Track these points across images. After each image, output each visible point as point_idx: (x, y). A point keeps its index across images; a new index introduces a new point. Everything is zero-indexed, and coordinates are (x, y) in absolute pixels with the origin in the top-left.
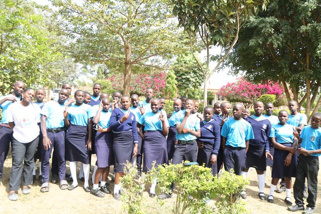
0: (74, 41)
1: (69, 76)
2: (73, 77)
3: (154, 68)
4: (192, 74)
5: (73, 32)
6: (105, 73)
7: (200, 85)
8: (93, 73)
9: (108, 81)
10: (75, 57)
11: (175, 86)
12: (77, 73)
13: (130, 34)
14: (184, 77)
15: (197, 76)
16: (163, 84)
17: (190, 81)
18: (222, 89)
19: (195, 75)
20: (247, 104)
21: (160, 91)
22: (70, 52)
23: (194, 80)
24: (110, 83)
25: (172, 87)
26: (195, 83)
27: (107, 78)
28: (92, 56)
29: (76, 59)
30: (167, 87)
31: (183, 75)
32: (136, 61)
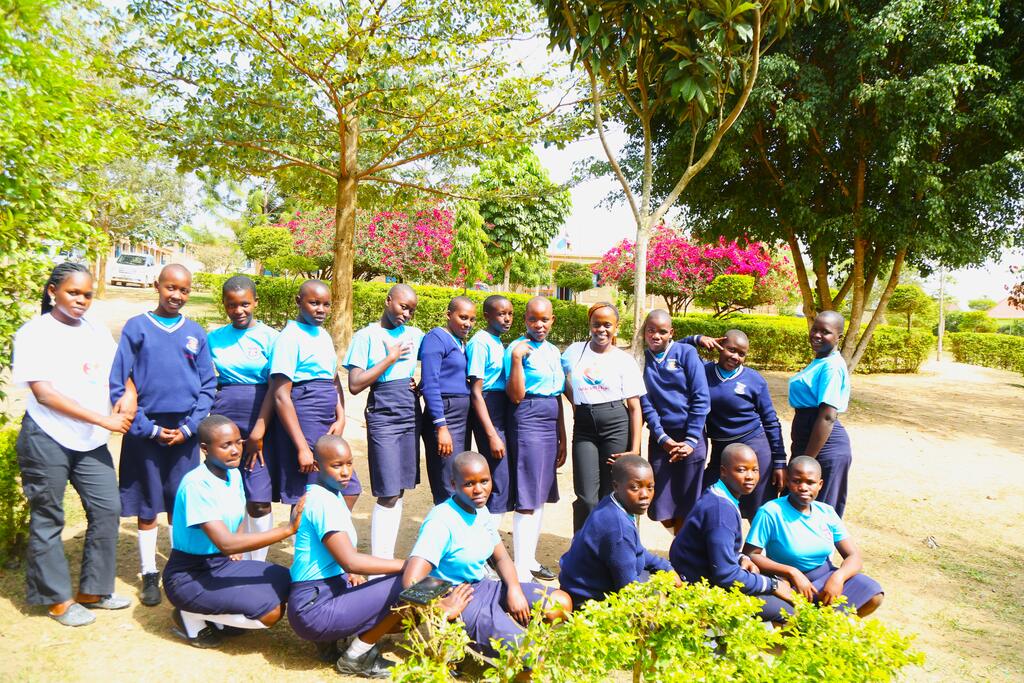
0: (179, 106)
1: (164, 214)
2: (177, 219)
3: (426, 194)
4: (524, 214)
5: (175, 76)
6: (269, 208)
7: (545, 245)
8: (236, 207)
9: (282, 231)
10: (180, 154)
11: (481, 248)
12: (188, 203)
13: (357, 84)
14: (501, 222)
15: (538, 220)
16: (444, 241)
17: (517, 234)
18: (608, 257)
19: (531, 217)
20: (675, 299)
21: (436, 260)
22: (164, 138)
23: (527, 230)
24: (289, 237)
25: (474, 249)
26: (531, 238)
27: (277, 221)
28: (236, 154)
29: (184, 162)
30: (457, 250)
31: (499, 215)
32: (370, 172)
